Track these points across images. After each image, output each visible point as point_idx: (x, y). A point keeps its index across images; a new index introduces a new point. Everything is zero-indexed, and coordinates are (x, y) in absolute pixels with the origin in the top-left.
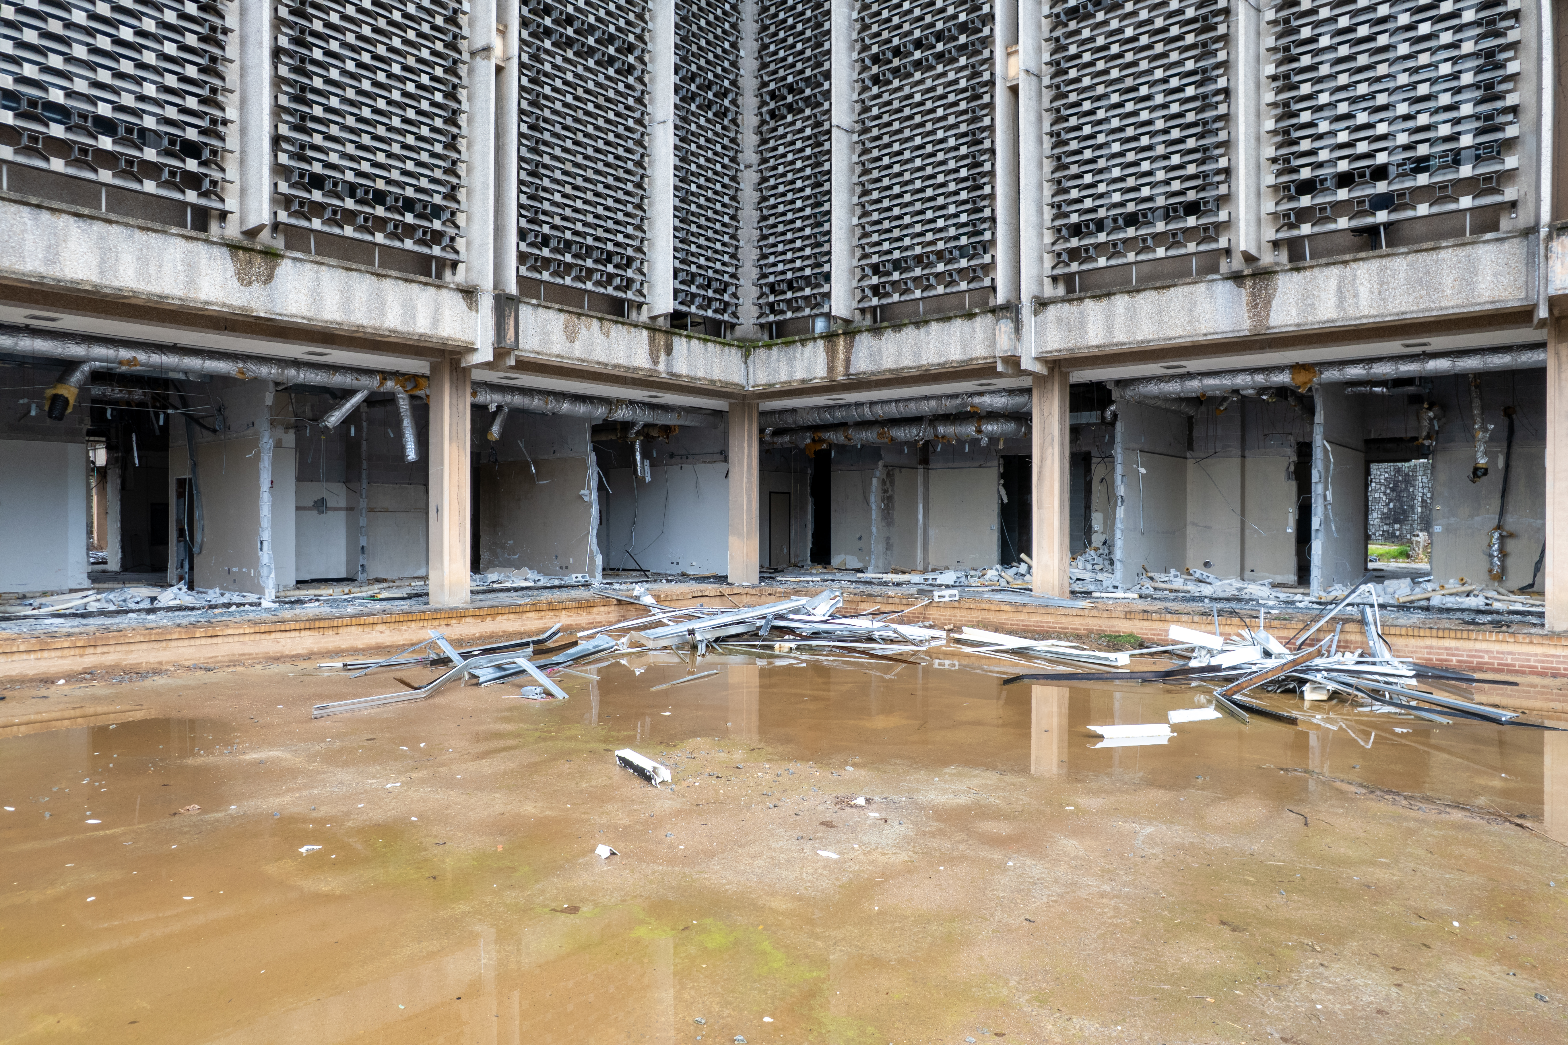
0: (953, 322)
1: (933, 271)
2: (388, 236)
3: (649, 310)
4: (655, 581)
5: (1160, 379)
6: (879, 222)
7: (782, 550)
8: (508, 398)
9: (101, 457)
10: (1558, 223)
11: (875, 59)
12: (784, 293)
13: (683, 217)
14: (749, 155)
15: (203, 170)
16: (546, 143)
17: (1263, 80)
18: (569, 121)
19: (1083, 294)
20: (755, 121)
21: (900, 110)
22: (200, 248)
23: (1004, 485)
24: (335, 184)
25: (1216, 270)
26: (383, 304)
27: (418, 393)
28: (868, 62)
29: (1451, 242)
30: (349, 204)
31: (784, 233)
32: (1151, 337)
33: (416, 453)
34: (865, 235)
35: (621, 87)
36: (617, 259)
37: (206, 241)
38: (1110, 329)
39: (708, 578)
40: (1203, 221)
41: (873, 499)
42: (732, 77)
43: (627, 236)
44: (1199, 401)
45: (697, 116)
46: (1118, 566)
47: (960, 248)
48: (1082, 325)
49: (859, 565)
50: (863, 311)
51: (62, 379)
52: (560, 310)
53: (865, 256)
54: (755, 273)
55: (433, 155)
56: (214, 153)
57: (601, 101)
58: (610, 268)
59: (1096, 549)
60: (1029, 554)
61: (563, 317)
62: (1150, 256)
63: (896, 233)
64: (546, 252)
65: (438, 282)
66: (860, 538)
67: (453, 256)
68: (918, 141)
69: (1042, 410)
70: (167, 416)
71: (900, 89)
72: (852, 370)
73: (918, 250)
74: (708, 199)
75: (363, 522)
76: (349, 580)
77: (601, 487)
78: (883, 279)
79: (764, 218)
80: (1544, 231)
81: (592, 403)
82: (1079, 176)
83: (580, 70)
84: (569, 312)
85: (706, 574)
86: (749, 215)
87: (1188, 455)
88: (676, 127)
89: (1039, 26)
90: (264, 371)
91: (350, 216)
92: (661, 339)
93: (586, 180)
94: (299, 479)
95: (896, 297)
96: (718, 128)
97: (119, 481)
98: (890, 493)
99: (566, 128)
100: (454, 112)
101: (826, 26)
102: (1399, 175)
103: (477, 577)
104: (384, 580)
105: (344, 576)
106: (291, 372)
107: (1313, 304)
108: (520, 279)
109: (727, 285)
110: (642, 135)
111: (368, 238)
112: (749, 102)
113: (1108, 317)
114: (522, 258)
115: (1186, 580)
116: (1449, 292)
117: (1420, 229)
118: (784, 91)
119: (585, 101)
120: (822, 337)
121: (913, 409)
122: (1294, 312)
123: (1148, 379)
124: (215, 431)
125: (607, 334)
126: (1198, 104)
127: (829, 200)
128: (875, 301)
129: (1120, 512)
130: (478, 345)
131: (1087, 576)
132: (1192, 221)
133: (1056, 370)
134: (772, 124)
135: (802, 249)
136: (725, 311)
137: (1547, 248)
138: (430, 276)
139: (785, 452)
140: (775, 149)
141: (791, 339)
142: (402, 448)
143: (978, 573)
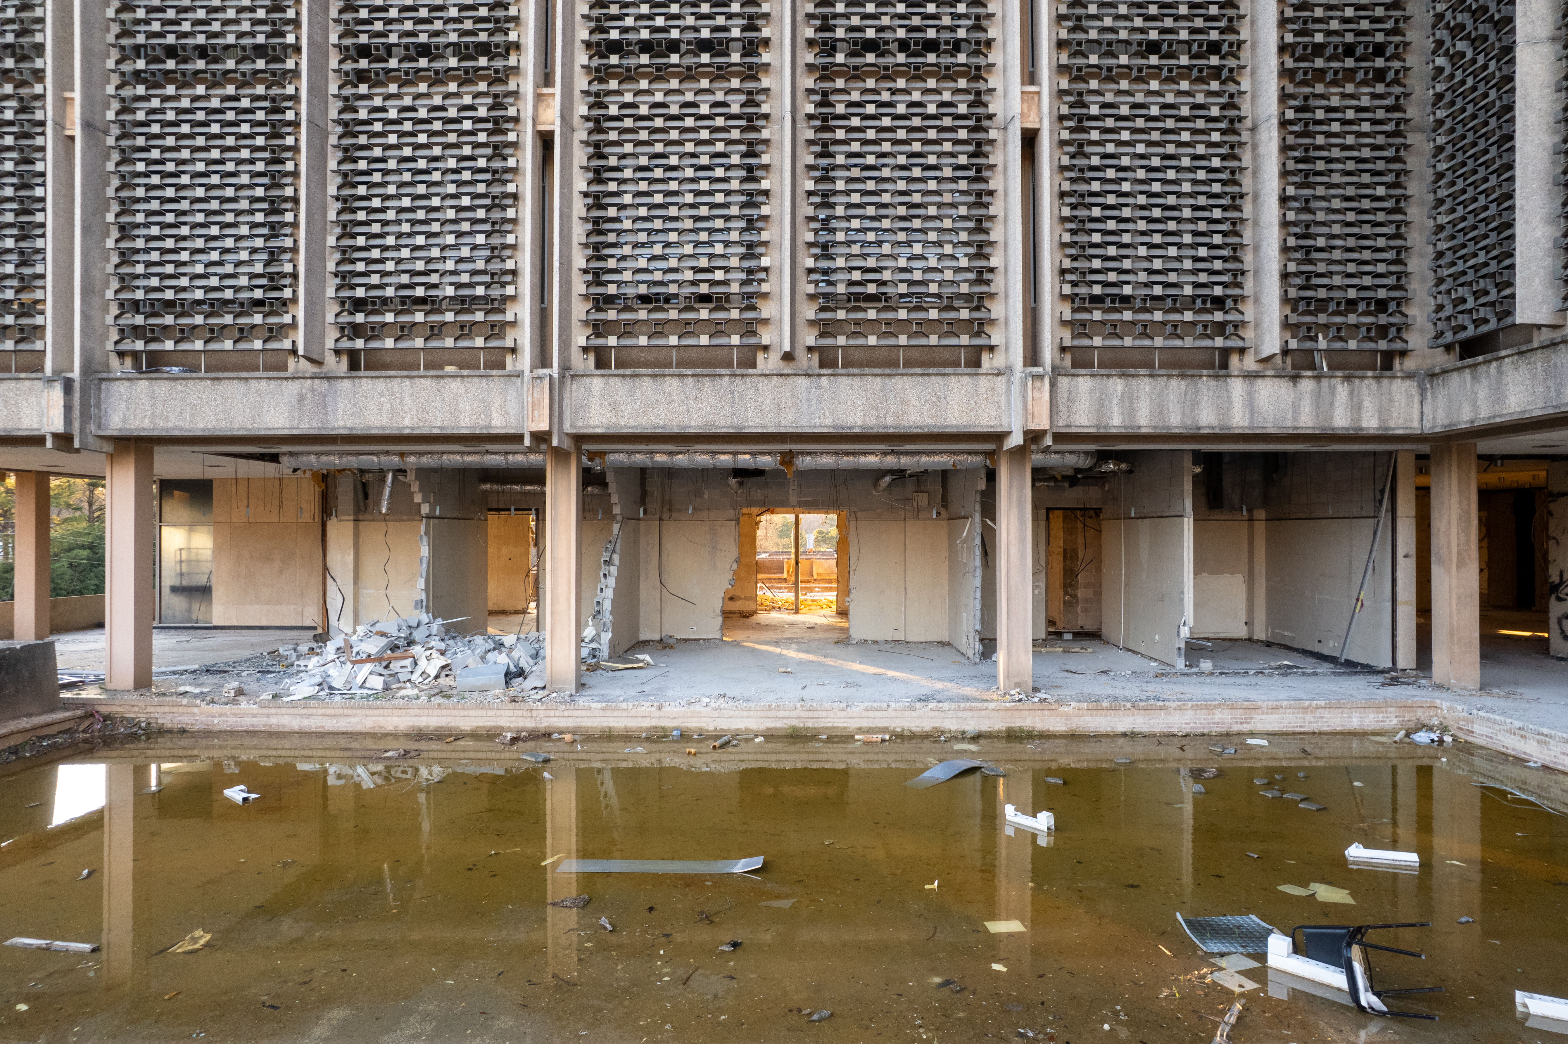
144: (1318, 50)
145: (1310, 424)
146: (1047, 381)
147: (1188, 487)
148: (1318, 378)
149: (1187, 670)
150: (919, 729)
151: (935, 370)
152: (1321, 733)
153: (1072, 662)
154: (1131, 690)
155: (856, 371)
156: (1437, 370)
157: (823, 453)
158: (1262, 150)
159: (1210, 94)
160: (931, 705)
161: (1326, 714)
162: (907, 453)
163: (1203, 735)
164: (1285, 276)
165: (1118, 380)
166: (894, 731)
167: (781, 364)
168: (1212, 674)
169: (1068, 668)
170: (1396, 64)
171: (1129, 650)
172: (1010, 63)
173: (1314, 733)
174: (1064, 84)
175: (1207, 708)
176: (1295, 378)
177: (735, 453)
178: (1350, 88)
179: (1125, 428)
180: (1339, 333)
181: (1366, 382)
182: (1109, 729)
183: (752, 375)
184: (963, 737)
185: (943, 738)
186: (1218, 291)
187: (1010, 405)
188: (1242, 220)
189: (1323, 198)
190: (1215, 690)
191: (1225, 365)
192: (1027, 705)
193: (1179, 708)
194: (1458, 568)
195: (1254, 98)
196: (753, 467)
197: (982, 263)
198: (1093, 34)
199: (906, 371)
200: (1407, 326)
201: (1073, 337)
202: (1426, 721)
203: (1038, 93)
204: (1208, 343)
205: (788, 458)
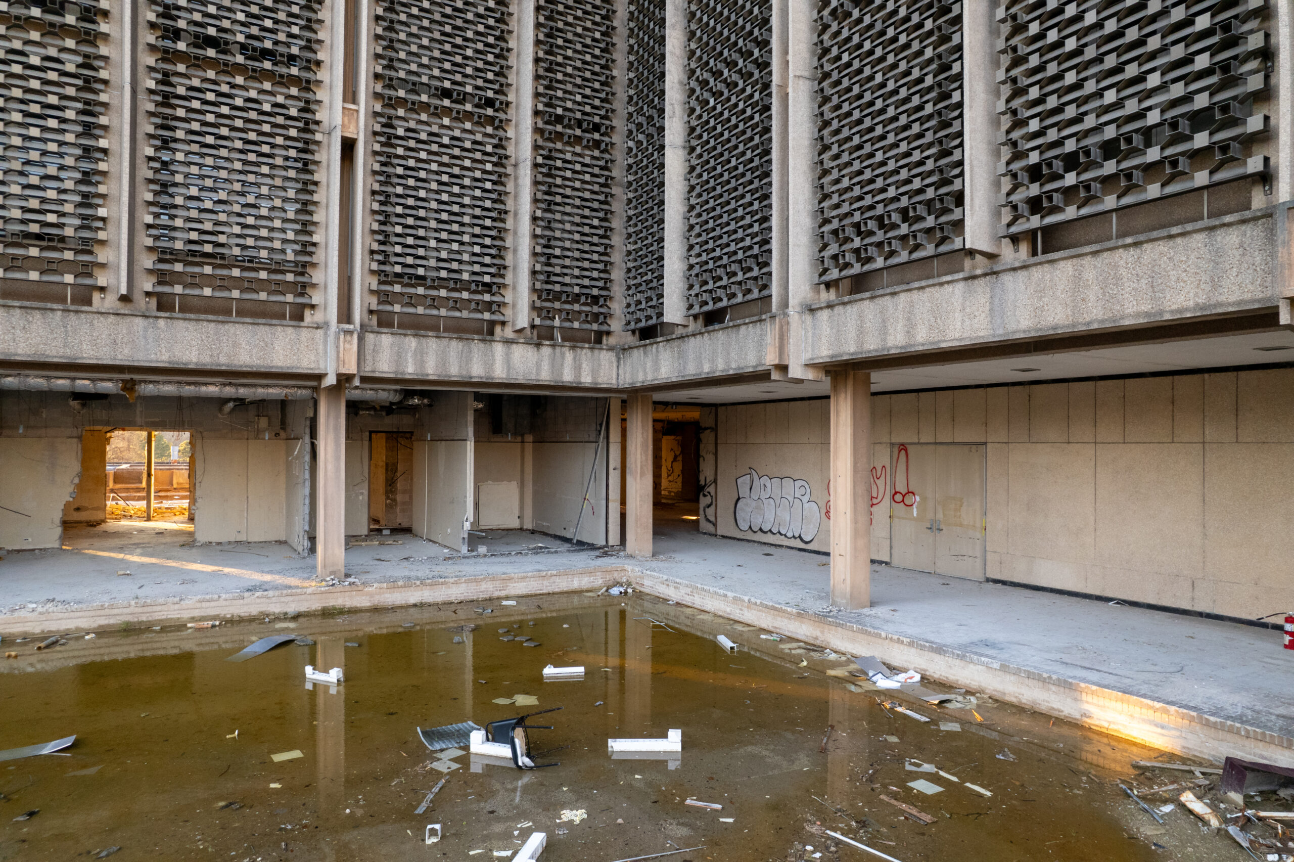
144: (559, 119)
145: (548, 378)
146: (355, 336)
147: (470, 418)
148: (553, 346)
149: (469, 554)
150: (247, 614)
151: (264, 321)
152: (554, 594)
153: (384, 553)
154: (423, 571)
155: (192, 316)
156: (626, 347)
157: (164, 382)
158: (520, 181)
159: (486, 135)
160: (257, 594)
161: (557, 580)
162: (244, 385)
163: (473, 601)
164: (534, 273)
165: (412, 339)
166: (224, 618)
167: (119, 304)
168: (486, 556)
169: (378, 557)
170: (607, 139)
171: (431, 541)
172: (335, 83)
173: (549, 594)
174: (378, 108)
175: (476, 581)
176: (538, 345)
177: (73, 379)
178: (578, 149)
179: (417, 375)
180: (569, 316)
181: (584, 351)
182: (403, 602)
183: (86, 312)
184: (285, 617)
185: (267, 620)
186: (487, 279)
187: (326, 352)
188: (506, 230)
189: (560, 222)
190: (484, 567)
191: (491, 333)
192: (339, 588)
193: (456, 583)
194: (641, 476)
195: (517, 143)
196: (93, 391)
197: (306, 238)
198: (402, 74)
199: (238, 319)
200: (611, 315)
201: (379, 303)
202: (619, 580)
203: (357, 111)
204: (479, 316)
205: (129, 385)
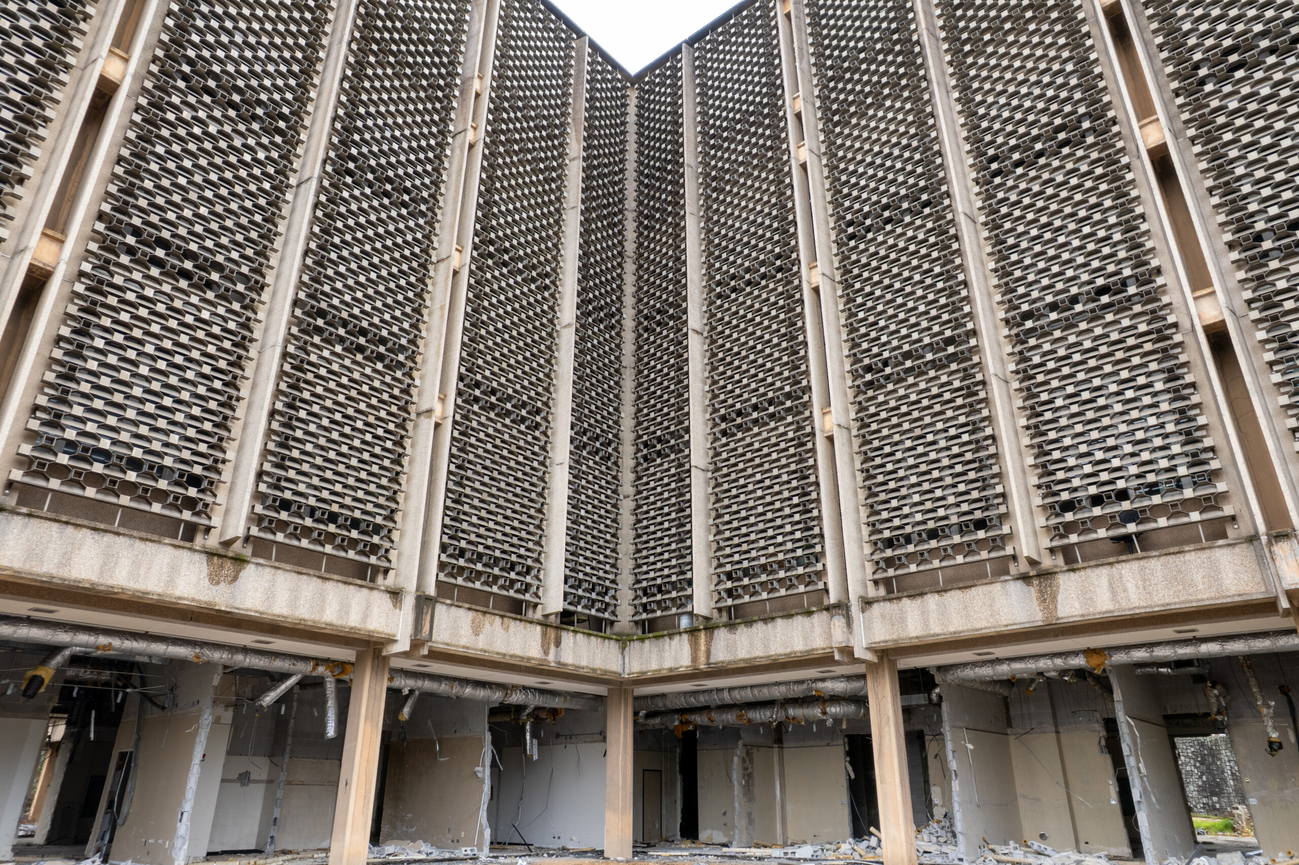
0: (795, 618)
1: (776, 576)
2: (335, 548)
3: (543, 609)
4: (537, 855)
5: (974, 664)
6: (730, 539)
7: (654, 825)
8: (419, 683)
9: (58, 732)
10: (1274, 532)
11: (723, 418)
12: (654, 595)
13: (573, 535)
14: (627, 489)
15: (201, 496)
16: (468, 479)
17: (1020, 430)
18: (488, 463)
19: (900, 594)
20: (632, 463)
21: (743, 455)
22: (185, 555)
23: (850, 762)
24: (299, 507)
25: (1007, 572)
26: (324, 601)
27: (344, 677)
28: (717, 420)
29: (1192, 547)
30: (308, 522)
31: (654, 548)
32: (961, 629)
33: (335, 731)
34: (720, 549)
35: (529, 438)
36: (518, 568)
37: (190, 549)
38: (926, 623)
39: (586, 852)
40: (990, 534)
41: (735, 776)
42: (614, 431)
43: (528, 550)
44: (1010, 683)
45: (587, 459)
46: (960, 838)
47: (797, 558)
48: (903, 620)
49: (724, 840)
50: (720, 610)
51: (44, 662)
52: (469, 609)
53: (720, 565)
54: (631, 579)
55: (379, 486)
56: (211, 483)
57: (513, 448)
58: (513, 575)
59: (939, 822)
60: (878, 828)
61: (471, 614)
62: (952, 562)
63: (745, 547)
64: (461, 562)
65: (371, 585)
66: (725, 814)
67: (386, 564)
68: (758, 477)
69: (876, 694)
70: (125, 695)
71: (743, 439)
72: (712, 660)
73: (763, 560)
74: (594, 522)
75: (280, 794)
76: (257, 852)
77: (494, 765)
78: (736, 584)
79: (639, 536)
80: (1264, 539)
81: (491, 688)
82: (887, 501)
83: (499, 426)
84: (476, 611)
85: (585, 848)
86: (627, 534)
87: (1009, 731)
88: (571, 467)
89: (846, 394)
90: (217, 656)
91: (307, 532)
92: (552, 633)
93: (498, 506)
94: (230, 753)
95: (747, 598)
96: (603, 468)
97: (68, 755)
98: (750, 770)
99: (485, 467)
100: (400, 455)
101: (686, 396)
102: (1137, 497)
103: (376, 849)
104: (290, 852)
105: (253, 847)
106: (239, 657)
107: (1091, 598)
108: (439, 583)
109: (608, 589)
110: (544, 473)
111: (319, 548)
112: (628, 449)
113: (923, 613)
114: (442, 566)
115: (1026, 852)
116: (1201, 587)
117: (1164, 537)
118: (655, 442)
119: (501, 449)
120: (686, 632)
121: (765, 694)
122: (1077, 605)
123: (965, 665)
124: (163, 708)
125: (507, 629)
126: (973, 446)
127: (690, 522)
128: (730, 602)
129: (956, 785)
130: (398, 637)
131: (933, 848)
132: (981, 534)
133: (885, 658)
134: (645, 465)
135: (669, 560)
136: (605, 610)
137: (1270, 551)
138: (365, 579)
139: (657, 733)
140: (647, 483)
141: (660, 633)
142: (324, 726)
143: (833, 847)
